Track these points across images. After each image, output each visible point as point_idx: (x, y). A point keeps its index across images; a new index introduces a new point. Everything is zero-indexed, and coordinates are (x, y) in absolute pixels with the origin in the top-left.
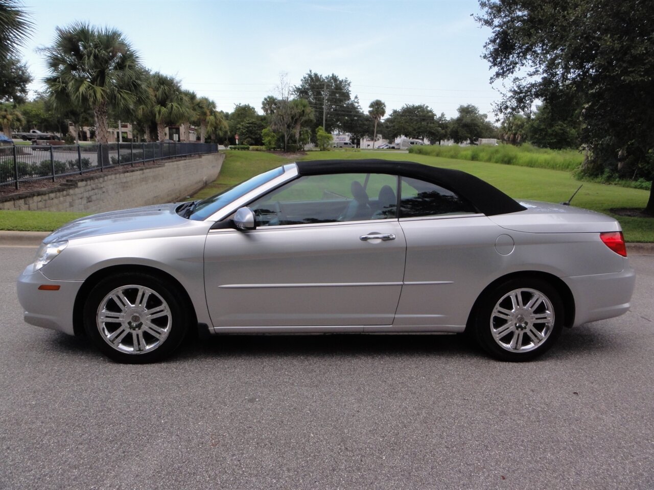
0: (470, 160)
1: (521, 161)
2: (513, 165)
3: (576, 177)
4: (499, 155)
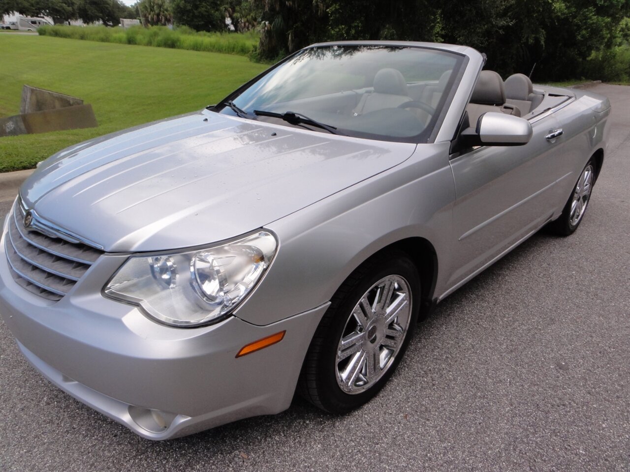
0: (125, 43)
4: (159, 38)
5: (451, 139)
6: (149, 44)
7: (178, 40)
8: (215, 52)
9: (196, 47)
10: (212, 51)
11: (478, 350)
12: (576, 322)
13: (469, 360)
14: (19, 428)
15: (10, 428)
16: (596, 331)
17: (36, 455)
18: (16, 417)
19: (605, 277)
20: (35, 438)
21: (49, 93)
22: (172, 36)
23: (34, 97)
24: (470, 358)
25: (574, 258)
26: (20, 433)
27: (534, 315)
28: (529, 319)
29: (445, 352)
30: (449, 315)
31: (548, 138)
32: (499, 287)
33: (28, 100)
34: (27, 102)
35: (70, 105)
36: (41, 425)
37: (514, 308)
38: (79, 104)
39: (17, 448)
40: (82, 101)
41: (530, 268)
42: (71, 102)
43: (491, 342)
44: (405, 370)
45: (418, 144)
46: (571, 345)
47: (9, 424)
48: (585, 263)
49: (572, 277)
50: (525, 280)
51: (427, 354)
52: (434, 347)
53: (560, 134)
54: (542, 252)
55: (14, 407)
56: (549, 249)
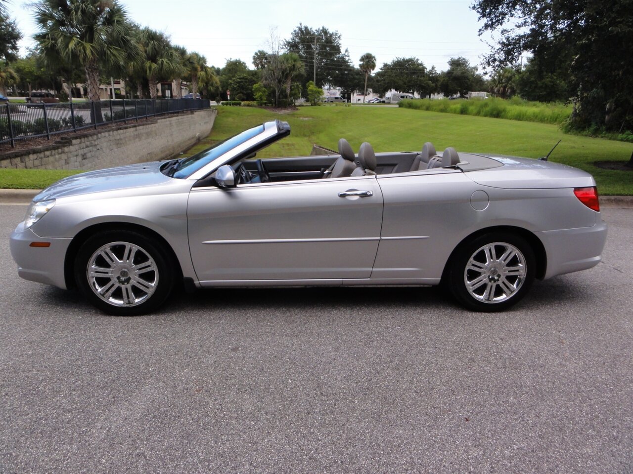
0: (459, 113)
1: (509, 114)
2: (502, 118)
3: (564, 130)
4: (488, 109)
5: (199, 178)
7: (504, 110)
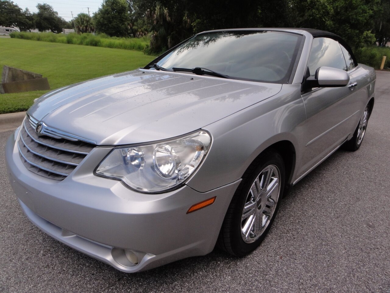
0: (66, 43)
1: (103, 44)
2: (99, 46)
4: (88, 40)
5: (301, 82)
6: (81, 43)
7: (99, 42)
8: (122, 49)
9: (110, 46)
10: (120, 48)
11: (317, 217)
12: (373, 200)
13: (313, 223)
14: (26, 271)
15: (20, 272)
16: (386, 205)
17: (40, 289)
18: (23, 264)
19: (383, 174)
20: (38, 277)
21: (20, 70)
22: (95, 39)
23: (11, 73)
24: (313, 222)
25: (362, 164)
26: (27, 274)
27: (346, 196)
28: (344, 199)
29: (297, 218)
30: (294, 197)
31: (350, 87)
32: (321, 180)
33: (7, 75)
34: (6, 76)
35: (34, 78)
36: (41, 269)
37: (333, 192)
38: (39, 77)
39: (27, 284)
40: (42, 76)
41: (337, 169)
42: (34, 76)
43: (324, 212)
44: (274, 230)
45: (283, 85)
46: (373, 213)
47: (19, 269)
48: (369, 166)
49: (364, 174)
50: (336, 176)
51: (286, 220)
52: (290, 215)
53: (355, 85)
54: (342, 160)
55: (21, 257)
56: (346, 158)
